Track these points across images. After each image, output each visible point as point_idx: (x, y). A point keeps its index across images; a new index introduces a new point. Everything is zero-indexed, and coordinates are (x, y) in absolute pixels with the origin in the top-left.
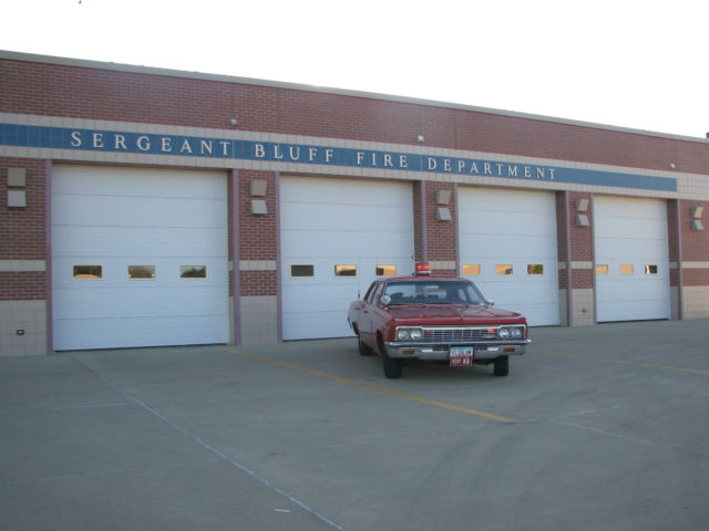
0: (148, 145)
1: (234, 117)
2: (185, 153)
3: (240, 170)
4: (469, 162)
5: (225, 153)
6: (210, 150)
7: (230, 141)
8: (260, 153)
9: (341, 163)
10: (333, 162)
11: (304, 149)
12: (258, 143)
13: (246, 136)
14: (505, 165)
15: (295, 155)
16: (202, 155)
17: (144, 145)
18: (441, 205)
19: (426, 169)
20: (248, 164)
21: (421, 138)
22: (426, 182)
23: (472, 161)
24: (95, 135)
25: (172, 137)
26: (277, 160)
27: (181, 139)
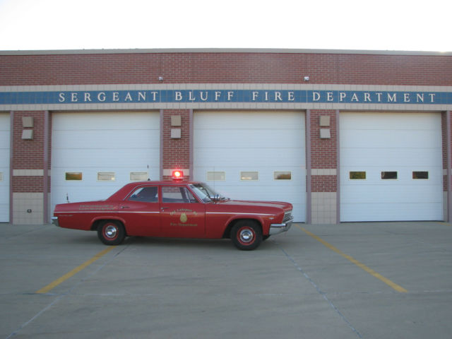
0: (104, 98)
1: (160, 75)
2: (128, 101)
3: (164, 110)
4: (350, 94)
5: (154, 99)
6: (144, 98)
7: (158, 91)
8: (179, 97)
9: (240, 101)
10: (233, 100)
11: (212, 93)
12: (178, 91)
13: (170, 87)
14: (384, 94)
15: (204, 97)
16: (139, 102)
17: (102, 98)
18: (325, 127)
19: (311, 100)
20: (170, 106)
21: (306, 78)
22: (311, 110)
23: (353, 92)
24: (73, 94)
25: (120, 92)
26: (191, 101)
27: (126, 92)
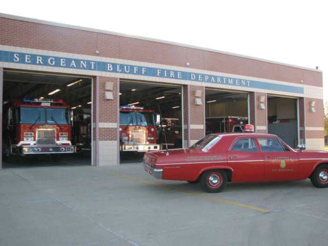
0: (54, 62)
1: (97, 49)
2: (73, 67)
3: (100, 77)
4: (210, 77)
5: (93, 68)
6: (85, 66)
7: (95, 62)
8: (110, 68)
9: (150, 75)
10: (146, 74)
11: (132, 67)
12: (109, 63)
13: (103, 59)
14: (227, 79)
15: (127, 70)
16: (81, 69)
17: (52, 61)
18: (197, 97)
19: (190, 79)
21: (188, 64)
22: (190, 86)
23: (212, 76)
24: (26, 56)
25: (66, 59)
26: (118, 72)
27: (71, 60)
